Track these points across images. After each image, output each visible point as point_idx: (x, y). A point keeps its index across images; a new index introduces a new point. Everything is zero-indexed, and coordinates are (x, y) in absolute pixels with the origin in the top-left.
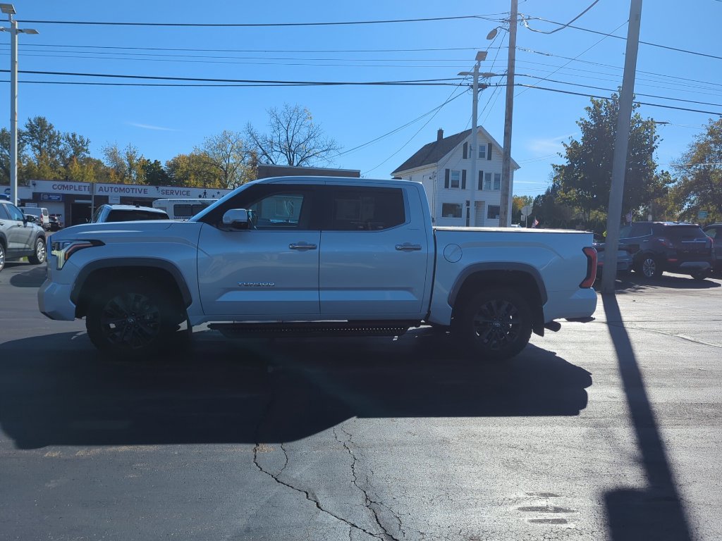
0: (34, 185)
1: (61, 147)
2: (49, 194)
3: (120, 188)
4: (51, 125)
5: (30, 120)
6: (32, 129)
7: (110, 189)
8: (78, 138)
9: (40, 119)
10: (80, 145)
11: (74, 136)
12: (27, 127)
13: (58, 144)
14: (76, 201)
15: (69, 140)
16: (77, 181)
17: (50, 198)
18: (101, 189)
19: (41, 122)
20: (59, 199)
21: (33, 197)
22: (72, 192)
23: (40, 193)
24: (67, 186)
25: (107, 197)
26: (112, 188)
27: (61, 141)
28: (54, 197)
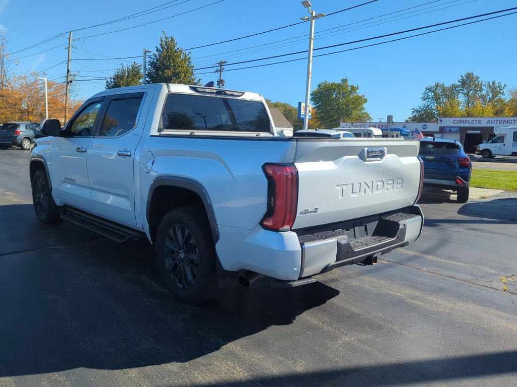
0: (441, 121)
1: (484, 93)
2: (450, 127)
3: (504, 121)
4: (477, 77)
5: (462, 76)
6: (463, 83)
7: (496, 122)
8: (496, 84)
9: (469, 74)
10: (498, 89)
11: (494, 83)
12: (459, 82)
13: (481, 90)
14: (469, 132)
15: (489, 86)
16: (477, 117)
17: (450, 130)
18: (488, 122)
19: (469, 76)
20: (457, 130)
21: (440, 129)
22: (467, 125)
23: (444, 127)
24: (463, 121)
25: (493, 128)
26: (497, 120)
27: (483, 88)
28: (453, 130)
